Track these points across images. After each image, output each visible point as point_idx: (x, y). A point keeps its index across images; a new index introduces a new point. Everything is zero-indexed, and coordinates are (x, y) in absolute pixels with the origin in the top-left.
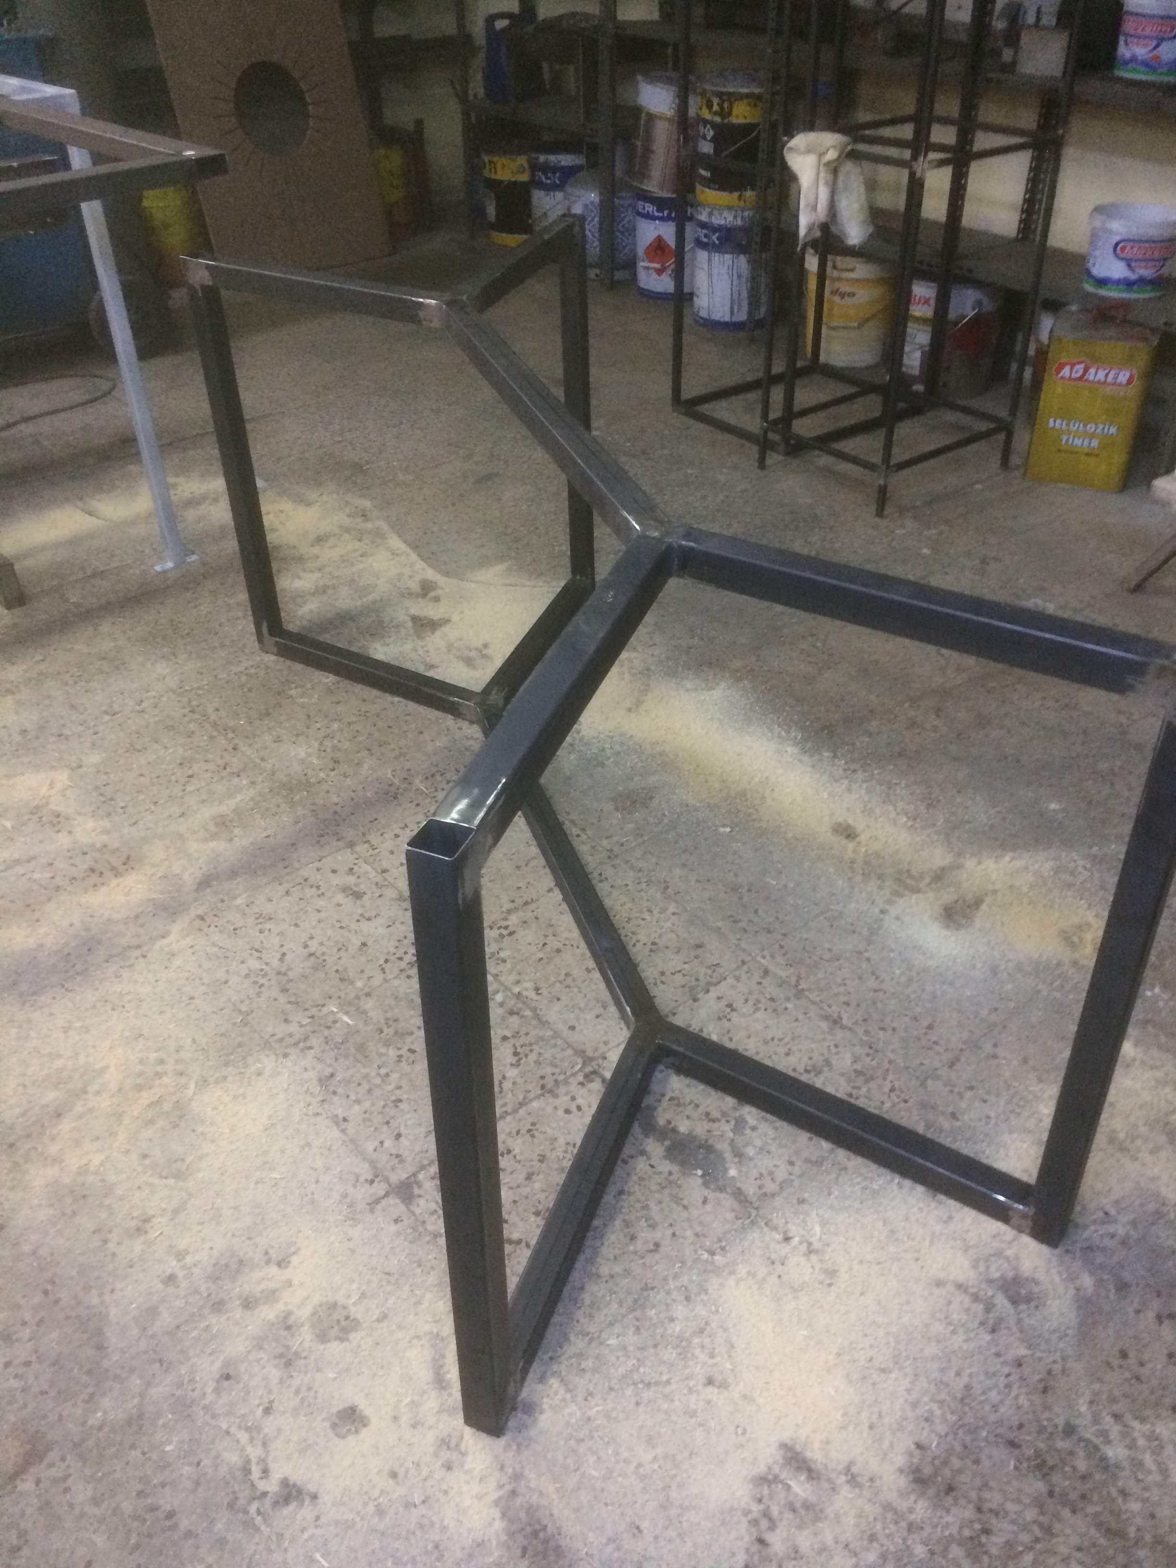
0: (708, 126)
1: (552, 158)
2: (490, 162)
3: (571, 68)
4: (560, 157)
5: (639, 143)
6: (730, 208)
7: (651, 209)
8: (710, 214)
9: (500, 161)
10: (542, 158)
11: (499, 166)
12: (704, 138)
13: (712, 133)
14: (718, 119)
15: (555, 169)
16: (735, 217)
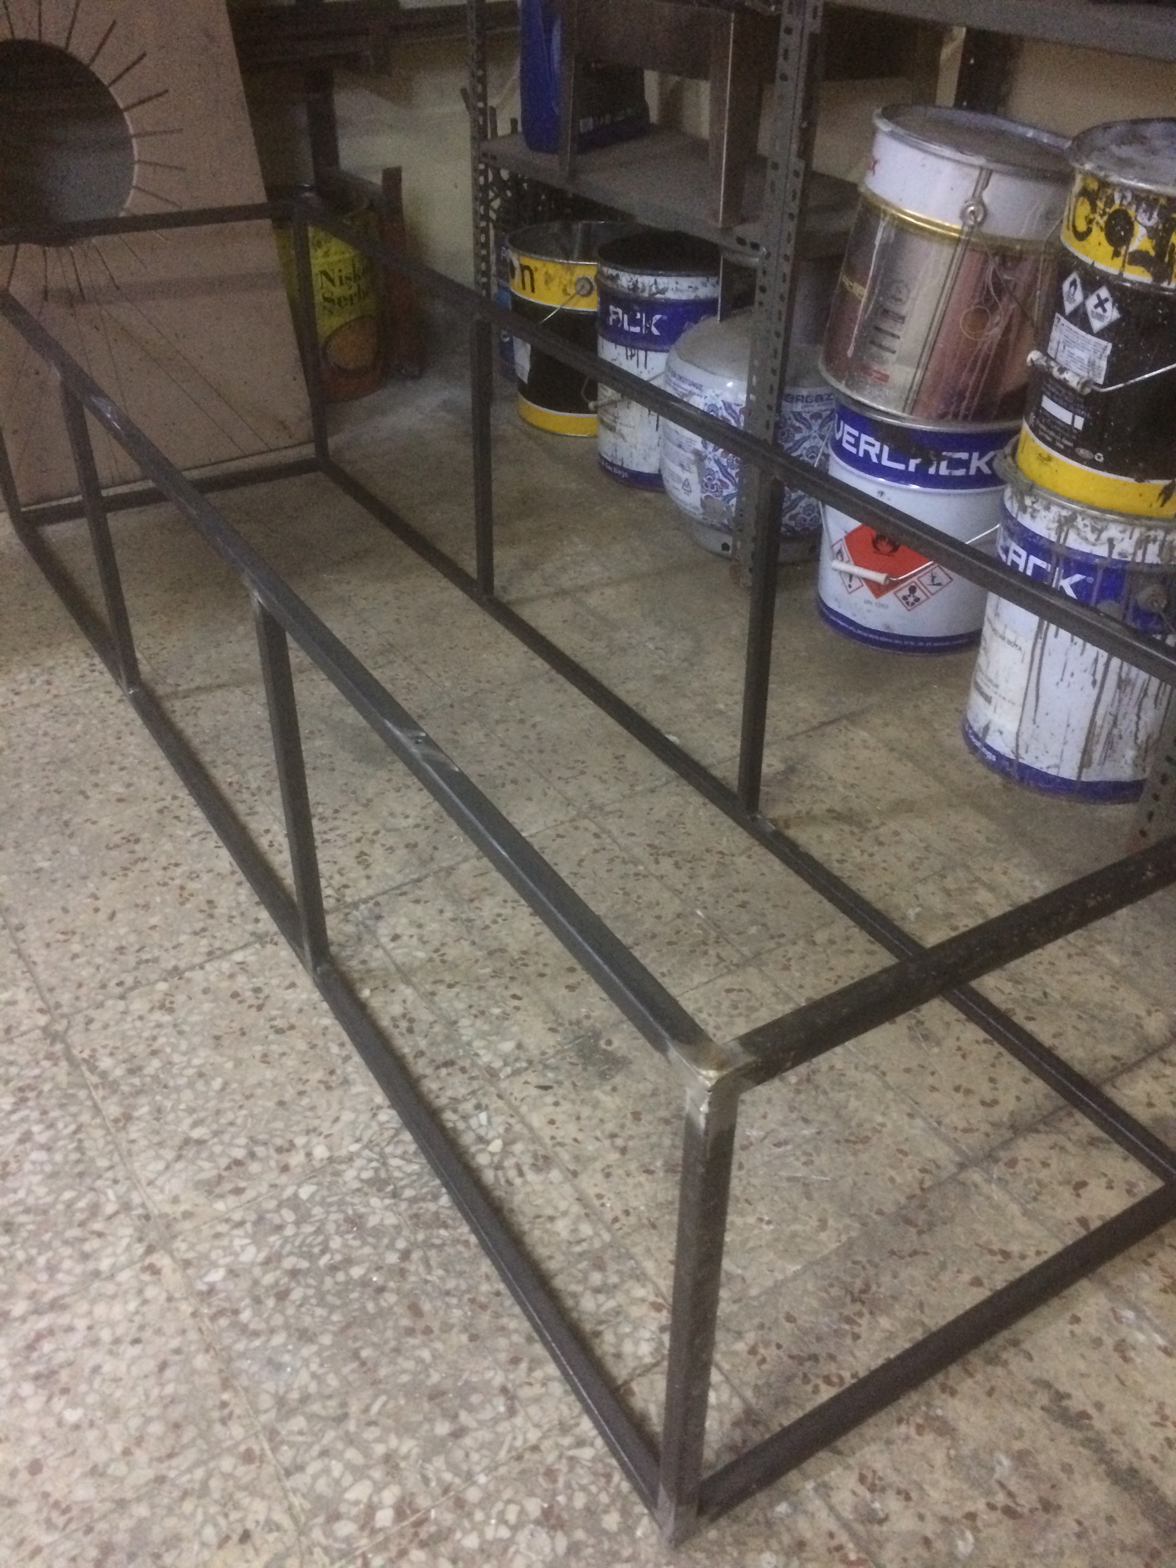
0: (1104, 293)
1: (647, 282)
2: (524, 268)
3: (705, 87)
4: (663, 281)
5: (861, 292)
6: (1130, 519)
7: (873, 452)
8: (1066, 523)
9: (542, 267)
10: (625, 280)
11: (539, 277)
12: (1080, 318)
13: (1112, 314)
14: (1137, 275)
15: (651, 306)
16: (1143, 543)
